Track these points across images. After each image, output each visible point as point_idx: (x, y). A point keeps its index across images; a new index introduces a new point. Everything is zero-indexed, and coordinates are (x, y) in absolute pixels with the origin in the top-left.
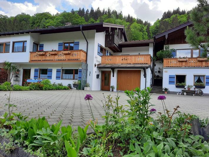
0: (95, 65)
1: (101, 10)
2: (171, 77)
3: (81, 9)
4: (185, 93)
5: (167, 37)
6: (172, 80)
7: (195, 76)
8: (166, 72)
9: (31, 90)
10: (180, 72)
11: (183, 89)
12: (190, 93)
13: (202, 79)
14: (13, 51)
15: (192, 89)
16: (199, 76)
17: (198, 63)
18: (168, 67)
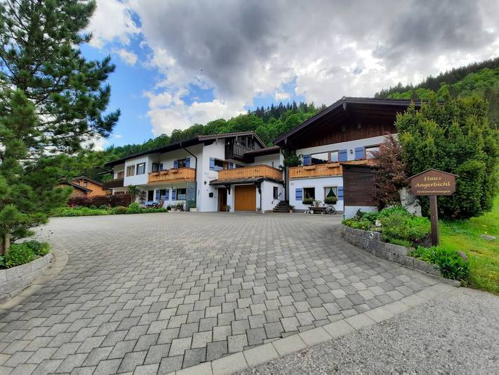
0: (205, 183)
1: (285, 104)
2: (298, 191)
3: (260, 108)
4: (312, 212)
5: (286, 141)
6: (299, 194)
7: (325, 188)
8: (292, 184)
9: (112, 214)
10: (308, 184)
11: (310, 206)
12: (317, 211)
13: (334, 191)
14: (137, 174)
15: (321, 206)
16: (331, 188)
17: (329, 170)
18: (294, 178)
